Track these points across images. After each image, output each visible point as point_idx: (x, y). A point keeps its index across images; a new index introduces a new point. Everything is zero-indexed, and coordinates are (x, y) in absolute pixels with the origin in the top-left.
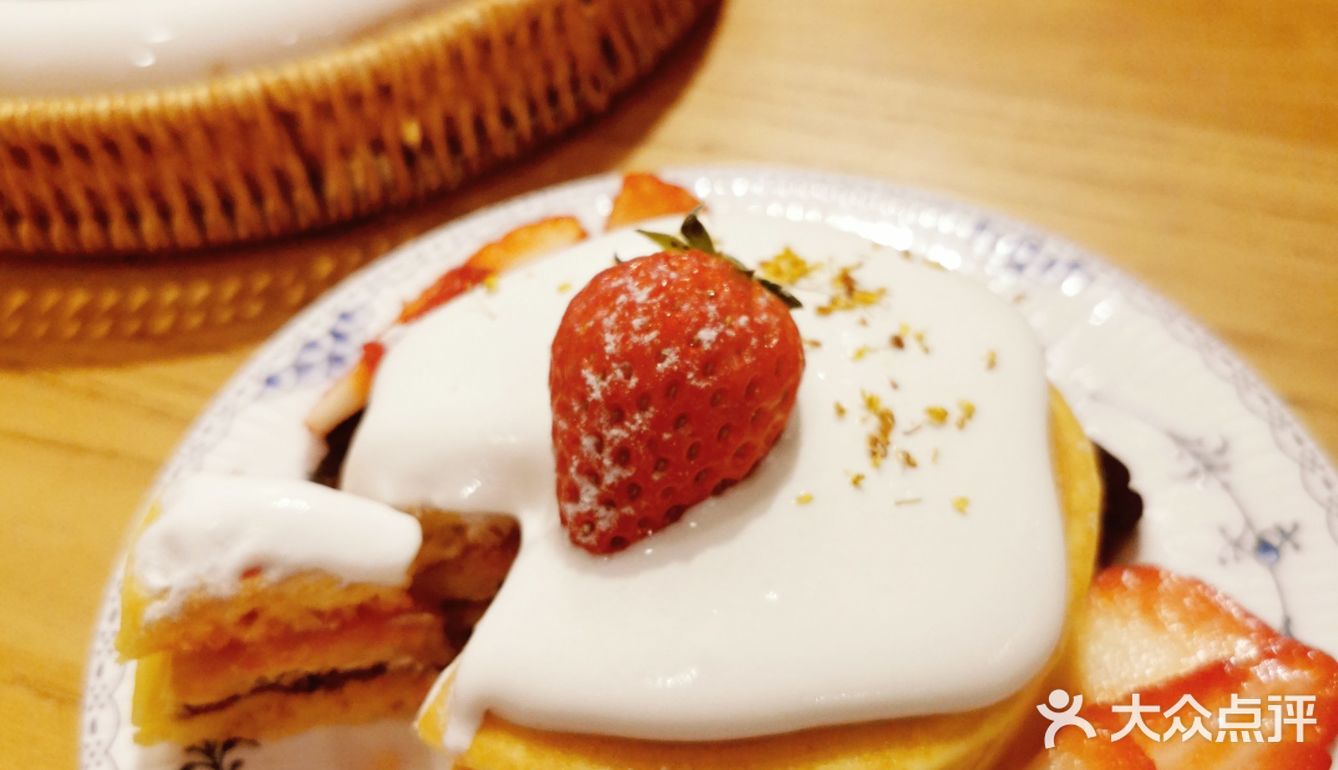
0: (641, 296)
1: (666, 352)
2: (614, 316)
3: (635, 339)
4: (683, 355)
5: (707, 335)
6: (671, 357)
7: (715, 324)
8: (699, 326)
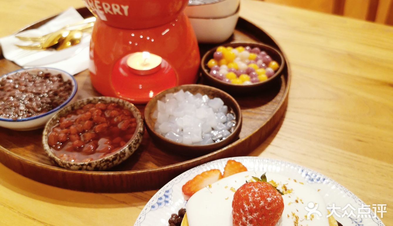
0: (257, 190)
1: (261, 201)
2: (251, 194)
3: (256, 199)
4: (265, 203)
5: (269, 199)
6: (262, 203)
7: (270, 197)
8: (268, 197)
